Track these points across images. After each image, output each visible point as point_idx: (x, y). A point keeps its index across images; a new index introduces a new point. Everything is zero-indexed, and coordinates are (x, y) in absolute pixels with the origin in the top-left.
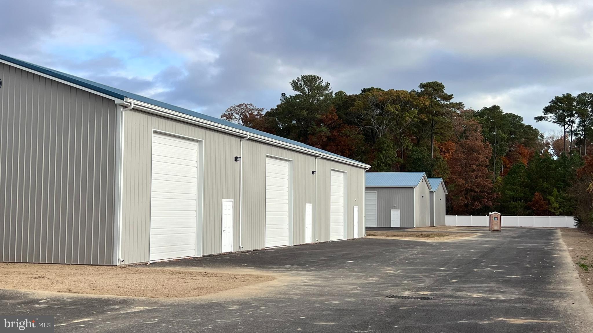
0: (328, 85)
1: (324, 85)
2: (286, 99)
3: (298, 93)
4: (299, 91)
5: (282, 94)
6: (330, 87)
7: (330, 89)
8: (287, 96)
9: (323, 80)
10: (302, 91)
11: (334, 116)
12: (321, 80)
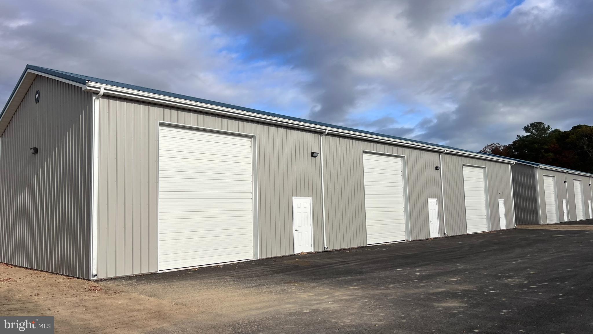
0: (549, 127)
1: (546, 127)
2: (521, 138)
3: (529, 134)
4: (529, 132)
5: (518, 135)
6: (551, 128)
7: (551, 129)
8: (521, 136)
9: (545, 124)
10: (532, 133)
11: (556, 145)
12: (544, 124)
